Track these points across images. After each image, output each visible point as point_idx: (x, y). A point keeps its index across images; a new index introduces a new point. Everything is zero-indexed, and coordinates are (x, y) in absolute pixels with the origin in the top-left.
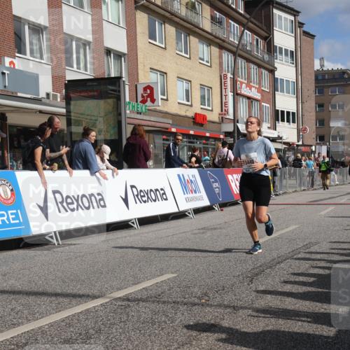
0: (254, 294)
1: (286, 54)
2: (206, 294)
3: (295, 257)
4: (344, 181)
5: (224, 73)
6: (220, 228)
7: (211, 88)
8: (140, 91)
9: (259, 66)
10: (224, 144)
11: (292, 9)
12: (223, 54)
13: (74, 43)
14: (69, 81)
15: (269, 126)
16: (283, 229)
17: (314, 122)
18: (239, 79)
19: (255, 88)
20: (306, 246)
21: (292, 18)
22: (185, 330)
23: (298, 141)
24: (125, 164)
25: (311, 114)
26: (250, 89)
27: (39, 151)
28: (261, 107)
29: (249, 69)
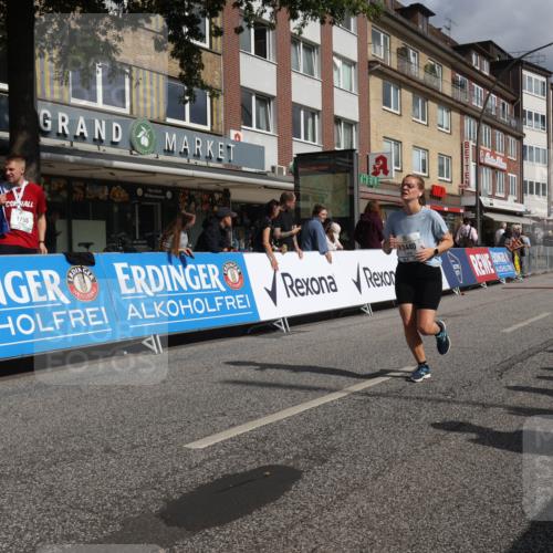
0: (504, 390)
1: (537, 119)
2: (451, 390)
3: (549, 349)
5: (466, 141)
6: (463, 315)
7: (451, 157)
8: (372, 162)
9: (506, 133)
10: (466, 221)
11: (544, 70)
12: (465, 121)
13: (302, 112)
14: (298, 155)
15: (516, 199)
16: (532, 317)
18: (483, 147)
19: (501, 156)
21: (544, 79)
22: (432, 429)
23: (549, 216)
24: (357, 244)
26: (495, 158)
27: (267, 231)
28: (507, 179)
29: (494, 135)
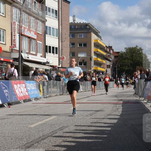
3: (54, 135)
4: (85, 90)
5: (14, 21)
6: (8, 118)
7: (5, 30)
9: (36, 18)
10: (12, 65)
12: (13, 10)
15: (41, 55)
17: (69, 54)
18: (23, 26)
19: (34, 31)
20: (61, 129)
23: (59, 65)
25: (67, 49)
26: (30, 32)
28: (37, 44)
